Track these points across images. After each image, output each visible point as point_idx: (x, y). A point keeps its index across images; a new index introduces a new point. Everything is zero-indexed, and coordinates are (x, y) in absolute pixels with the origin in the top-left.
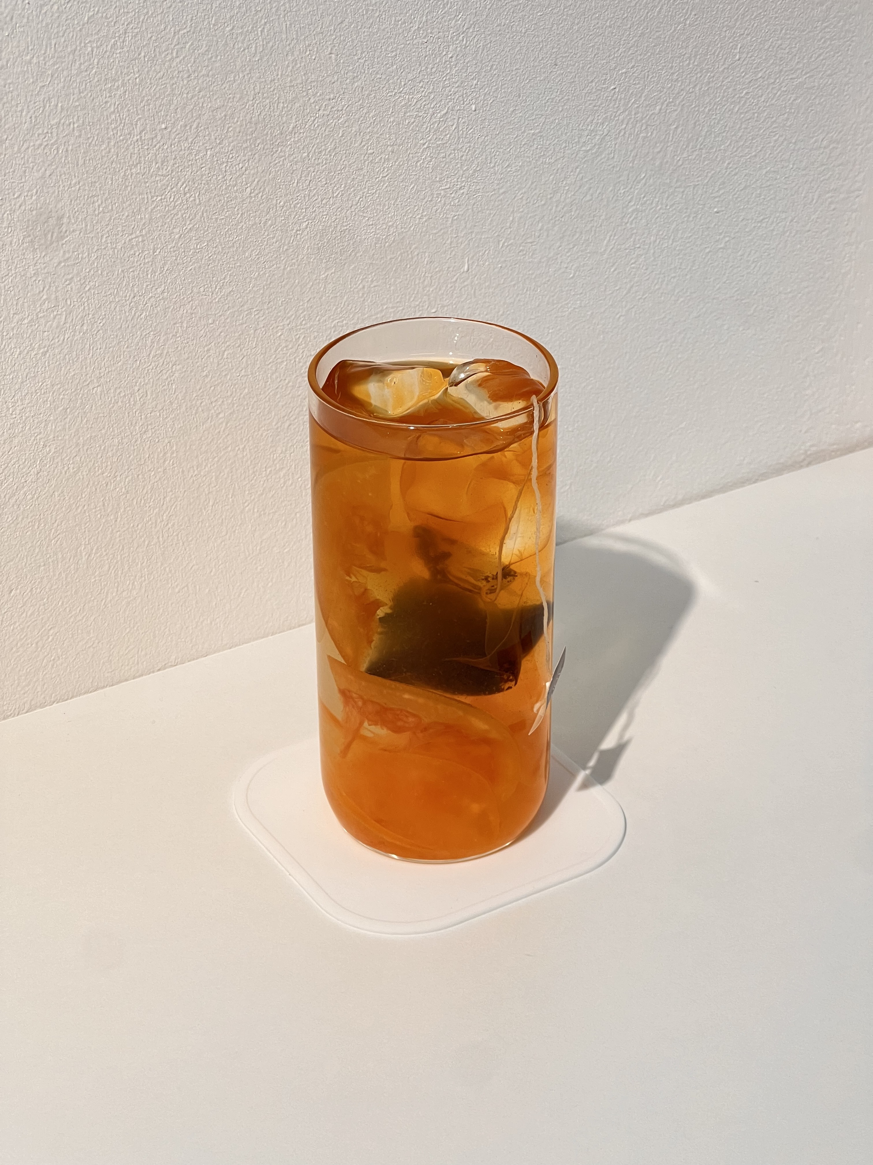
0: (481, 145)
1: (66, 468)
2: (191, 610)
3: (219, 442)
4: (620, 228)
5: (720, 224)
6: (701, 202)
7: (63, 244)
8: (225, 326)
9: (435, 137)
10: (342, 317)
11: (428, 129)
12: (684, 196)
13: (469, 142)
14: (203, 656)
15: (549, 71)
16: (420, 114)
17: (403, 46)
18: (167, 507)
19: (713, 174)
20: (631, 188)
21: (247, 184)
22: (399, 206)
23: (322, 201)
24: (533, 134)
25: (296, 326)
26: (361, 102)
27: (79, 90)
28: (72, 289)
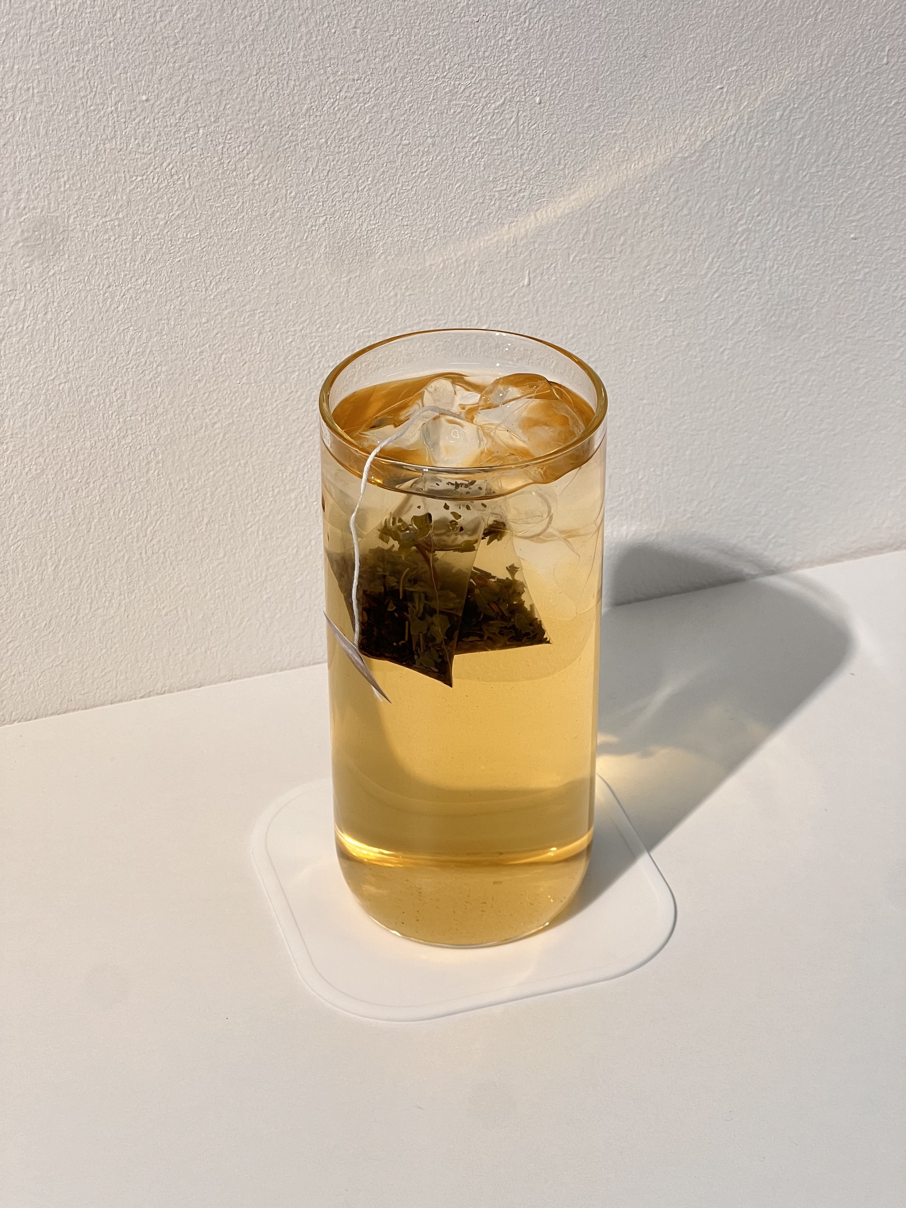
0: (547, 142)
1: (27, 469)
2: (181, 636)
3: (215, 455)
4: (725, 250)
5: (858, 251)
6: (834, 226)
7: (20, 223)
8: (222, 327)
9: (488, 131)
10: (368, 327)
11: (479, 122)
12: (811, 217)
13: (532, 139)
14: (194, 687)
15: (636, 64)
16: (469, 104)
17: (447, 24)
18: (151, 523)
19: (850, 194)
20: (741, 204)
21: (249, 170)
22: (442, 206)
23: (344, 194)
24: (615, 135)
25: (311, 333)
26: (394, 84)
27: (40, 51)
28: (32, 272)
